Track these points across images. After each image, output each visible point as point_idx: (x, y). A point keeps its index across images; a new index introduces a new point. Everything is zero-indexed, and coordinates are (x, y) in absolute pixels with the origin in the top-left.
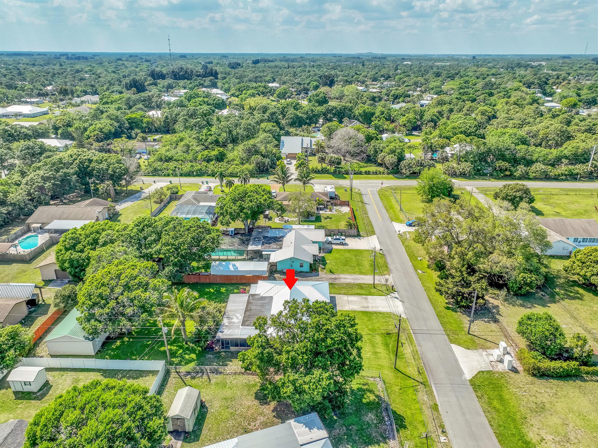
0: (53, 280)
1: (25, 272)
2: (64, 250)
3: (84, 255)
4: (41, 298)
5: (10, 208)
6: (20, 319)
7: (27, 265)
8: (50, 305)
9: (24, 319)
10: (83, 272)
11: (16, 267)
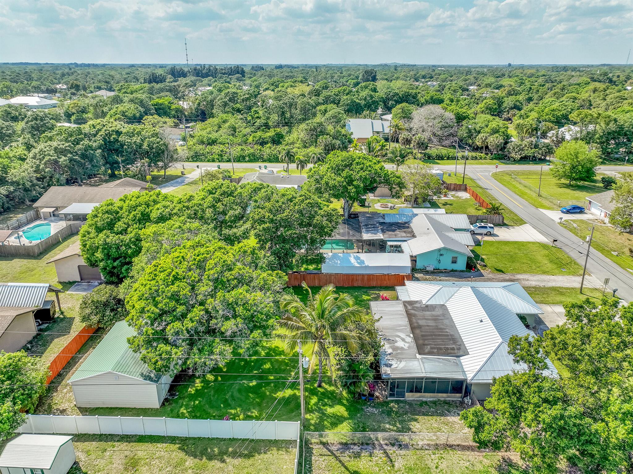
0: (76, 282)
1: (32, 271)
2: (93, 231)
3: (127, 238)
4: (57, 309)
5: (12, 189)
6: (23, 342)
7: (34, 261)
8: (72, 319)
9: (30, 342)
10: (125, 267)
11: (18, 264)
